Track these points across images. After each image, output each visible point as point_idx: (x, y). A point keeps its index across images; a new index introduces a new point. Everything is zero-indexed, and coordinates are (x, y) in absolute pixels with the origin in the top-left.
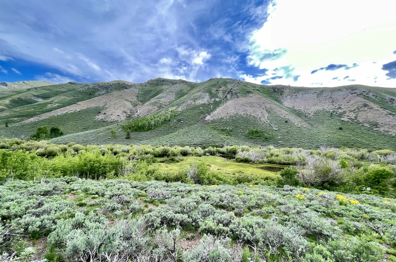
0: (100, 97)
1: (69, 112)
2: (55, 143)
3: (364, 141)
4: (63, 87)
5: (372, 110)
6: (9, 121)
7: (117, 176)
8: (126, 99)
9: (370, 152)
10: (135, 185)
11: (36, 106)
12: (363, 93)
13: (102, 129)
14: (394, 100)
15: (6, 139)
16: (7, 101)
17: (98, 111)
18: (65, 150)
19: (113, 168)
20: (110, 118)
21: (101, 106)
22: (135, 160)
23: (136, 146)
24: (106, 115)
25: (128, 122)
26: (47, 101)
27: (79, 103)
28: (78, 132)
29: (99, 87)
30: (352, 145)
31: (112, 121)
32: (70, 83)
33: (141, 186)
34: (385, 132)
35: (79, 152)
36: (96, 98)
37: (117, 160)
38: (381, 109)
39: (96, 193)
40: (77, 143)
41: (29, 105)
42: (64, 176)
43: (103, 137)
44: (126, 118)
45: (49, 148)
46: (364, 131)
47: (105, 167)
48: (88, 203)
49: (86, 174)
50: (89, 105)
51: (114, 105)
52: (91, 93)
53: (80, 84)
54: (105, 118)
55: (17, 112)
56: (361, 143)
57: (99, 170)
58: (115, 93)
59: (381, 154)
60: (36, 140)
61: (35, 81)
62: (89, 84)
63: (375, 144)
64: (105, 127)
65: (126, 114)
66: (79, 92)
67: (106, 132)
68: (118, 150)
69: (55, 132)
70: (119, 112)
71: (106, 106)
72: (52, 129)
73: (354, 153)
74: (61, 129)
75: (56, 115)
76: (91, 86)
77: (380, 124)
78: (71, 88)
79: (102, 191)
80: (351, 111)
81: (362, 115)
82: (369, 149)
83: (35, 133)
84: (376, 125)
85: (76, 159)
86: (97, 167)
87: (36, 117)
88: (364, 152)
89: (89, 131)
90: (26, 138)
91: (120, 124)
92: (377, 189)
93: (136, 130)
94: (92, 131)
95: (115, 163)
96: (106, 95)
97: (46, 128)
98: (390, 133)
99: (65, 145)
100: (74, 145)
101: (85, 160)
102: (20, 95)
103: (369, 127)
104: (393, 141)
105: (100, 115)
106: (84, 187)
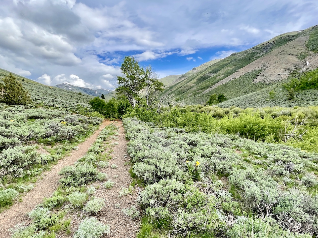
0: (259, 60)
1: (231, 80)
2: (221, 107)
4: (228, 60)
6: (196, 93)
7: (278, 141)
8: (290, 53)
10: (304, 155)
11: (210, 80)
13: (259, 91)
15: (195, 105)
16: (195, 80)
17: (256, 74)
18: (227, 113)
19: (273, 132)
20: (268, 79)
21: (260, 68)
22: (302, 125)
23: (303, 108)
24: (264, 77)
25: (292, 80)
26: (217, 74)
27: (239, 70)
28: (237, 96)
29: (258, 50)
31: (271, 82)
32: (233, 55)
33: (314, 158)
35: (238, 114)
36: (254, 62)
37: (278, 124)
39: (258, 153)
40: (236, 107)
41: (206, 80)
42: (229, 133)
43: (260, 100)
44: (288, 75)
45: (217, 111)
47: (263, 130)
48: (252, 161)
49: (246, 135)
50: (248, 70)
51: (274, 63)
52: (249, 59)
53: (240, 53)
54: (262, 80)
55: (199, 86)
57: (257, 132)
58: (276, 51)
60: (209, 105)
61: (210, 61)
62: (248, 50)
64: (263, 90)
65: (289, 71)
66: (240, 60)
67: (264, 94)
68: (277, 113)
69: (221, 98)
70: (280, 71)
71: (265, 67)
72: (219, 96)
74: (225, 95)
75: (222, 85)
76: (250, 52)
78: (233, 59)
79: (265, 154)
83: (209, 100)
85: (237, 120)
86: (255, 129)
87: (210, 88)
89: (247, 95)
90: (204, 104)
91: (280, 83)
93: (303, 89)
94: (249, 95)
95: (276, 127)
96: (265, 56)
97: (215, 96)
99: (227, 108)
100: (234, 108)
101: (245, 121)
102: (202, 74)
105: (258, 78)
106: (247, 146)
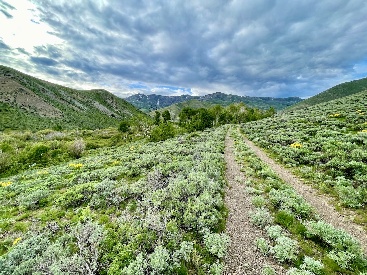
3: (28, 123)
5: (28, 95)
9: (34, 132)
12: (17, 77)
14: (45, 90)
30: (17, 127)
34: (43, 115)
38: (36, 96)
46: (26, 114)
56: (25, 125)
59: (43, 134)
63: (38, 125)
73: (19, 135)
77: (38, 108)
80: (9, 94)
81: (21, 99)
82: (34, 130)
84: (35, 109)
88: (29, 133)
92: (40, 163)
98: (47, 116)
103: (29, 110)
104: (51, 123)
